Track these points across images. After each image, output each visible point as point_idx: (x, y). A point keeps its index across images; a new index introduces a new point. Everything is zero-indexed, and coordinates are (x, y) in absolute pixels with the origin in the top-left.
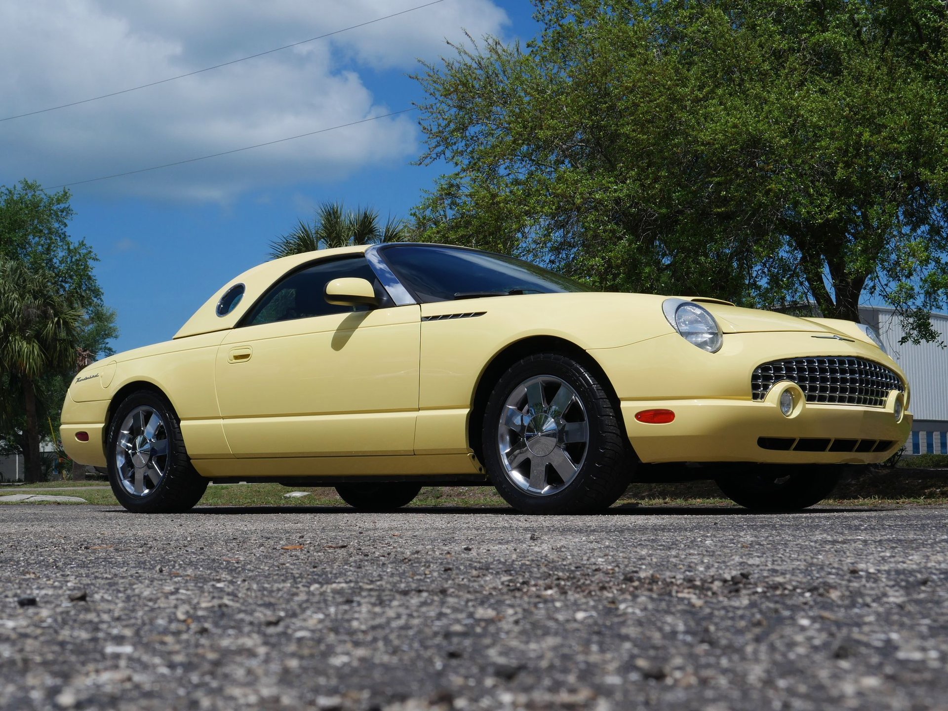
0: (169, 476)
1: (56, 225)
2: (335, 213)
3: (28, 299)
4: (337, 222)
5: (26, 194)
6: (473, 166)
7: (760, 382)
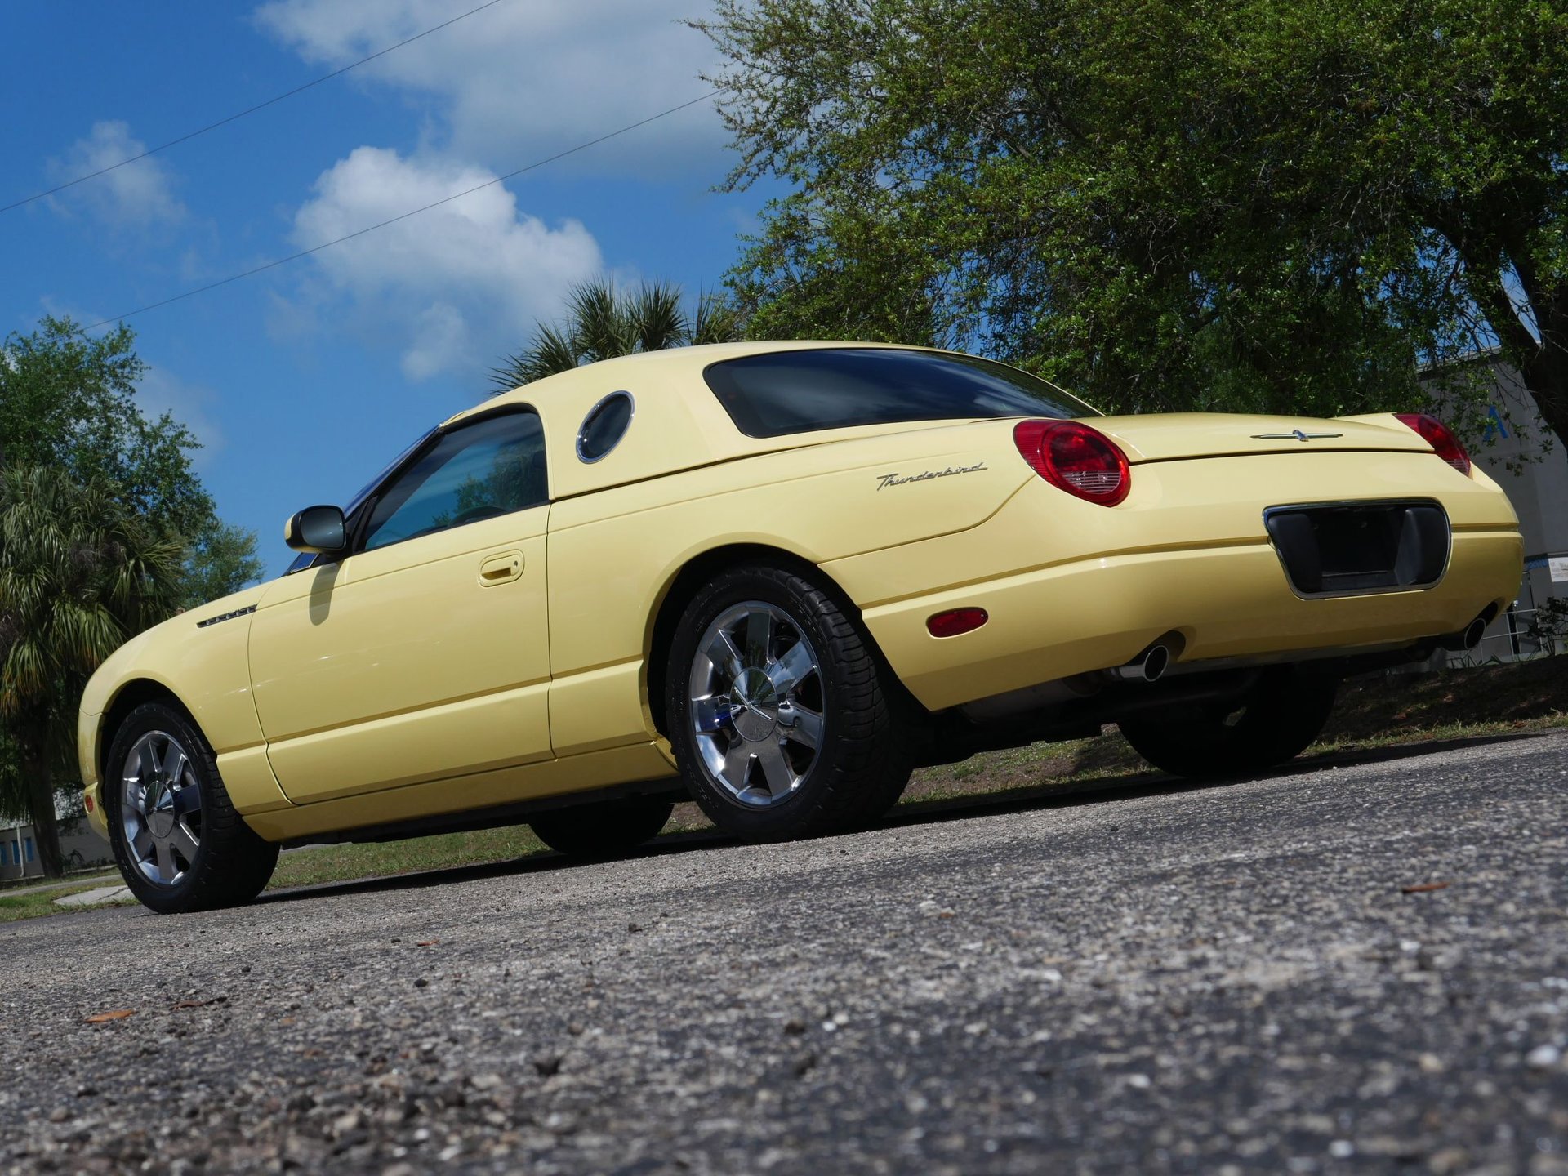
1: (115, 393)
2: (602, 299)
3: (77, 533)
4: (607, 318)
5: (54, 343)
6: (827, 178)
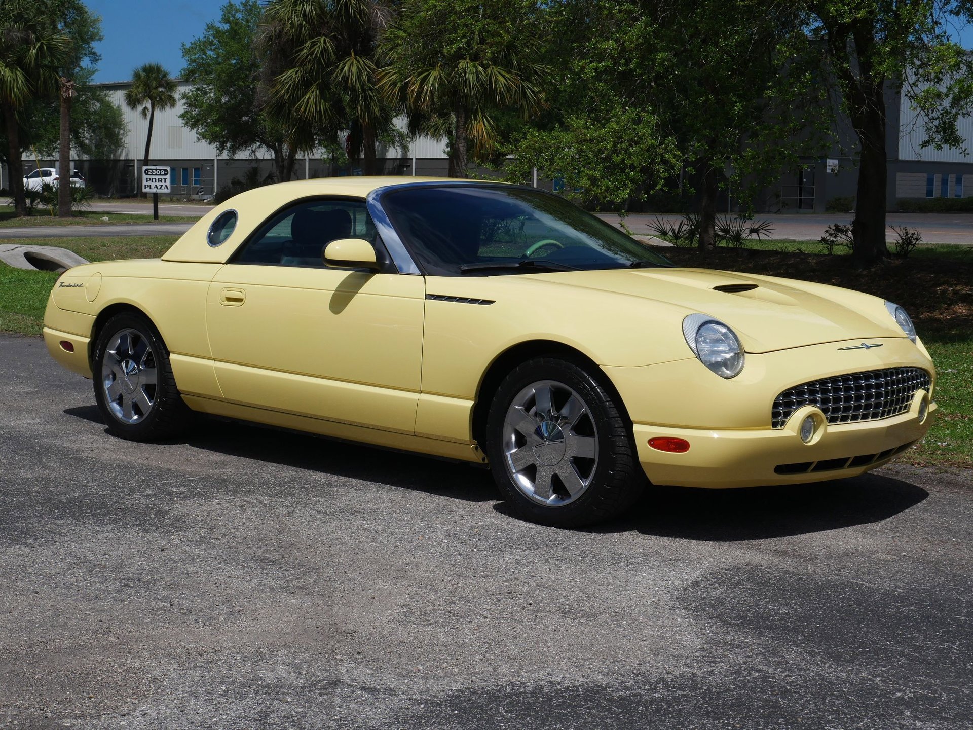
0: (158, 406)
7: (781, 409)
